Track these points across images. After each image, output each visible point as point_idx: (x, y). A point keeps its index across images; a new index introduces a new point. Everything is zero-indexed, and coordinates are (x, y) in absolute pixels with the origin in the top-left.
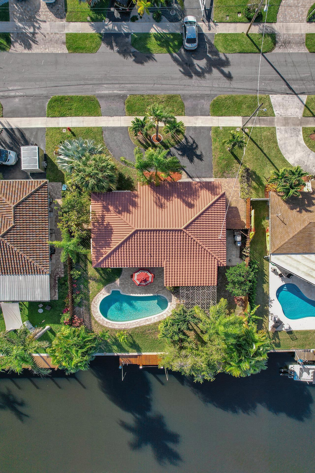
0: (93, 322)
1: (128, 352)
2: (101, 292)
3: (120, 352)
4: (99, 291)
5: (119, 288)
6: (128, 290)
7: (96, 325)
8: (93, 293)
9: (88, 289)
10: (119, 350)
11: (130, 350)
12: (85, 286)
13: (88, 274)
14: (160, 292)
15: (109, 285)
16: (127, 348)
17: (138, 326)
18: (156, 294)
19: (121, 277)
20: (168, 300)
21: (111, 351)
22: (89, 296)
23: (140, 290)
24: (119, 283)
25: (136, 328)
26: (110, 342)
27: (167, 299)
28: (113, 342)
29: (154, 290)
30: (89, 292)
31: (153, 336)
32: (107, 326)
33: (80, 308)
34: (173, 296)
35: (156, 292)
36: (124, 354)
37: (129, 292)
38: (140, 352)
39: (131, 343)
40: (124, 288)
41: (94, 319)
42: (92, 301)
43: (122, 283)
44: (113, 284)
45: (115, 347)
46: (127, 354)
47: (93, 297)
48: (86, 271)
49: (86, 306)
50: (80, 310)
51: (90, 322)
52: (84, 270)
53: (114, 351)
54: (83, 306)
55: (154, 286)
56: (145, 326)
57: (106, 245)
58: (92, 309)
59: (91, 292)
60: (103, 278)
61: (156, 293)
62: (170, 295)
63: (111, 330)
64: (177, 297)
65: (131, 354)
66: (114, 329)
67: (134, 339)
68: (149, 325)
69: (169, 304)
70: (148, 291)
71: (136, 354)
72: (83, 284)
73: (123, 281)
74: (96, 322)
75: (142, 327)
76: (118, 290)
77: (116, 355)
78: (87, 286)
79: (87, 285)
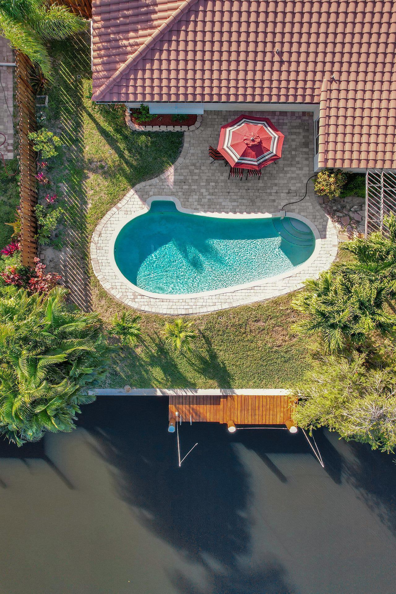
0: (94, 293)
1: (193, 386)
2: (119, 205)
3: (171, 387)
4: (114, 200)
5: (173, 194)
6: (199, 201)
7: (103, 302)
8: (95, 207)
9: (81, 195)
10: (167, 380)
11: (200, 380)
12: (72, 187)
13: (81, 151)
14: (292, 207)
15: (143, 184)
16: (190, 374)
17: (226, 306)
18: (280, 215)
19: (180, 160)
20: (316, 233)
21: (145, 383)
22: (83, 217)
23: (235, 201)
24: (172, 179)
25: (220, 314)
26: (143, 355)
27: (313, 227)
28: (152, 357)
29: (274, 201)
30: (86, 203)
31: (267, 338)
32: (135, 306)
33: (57, 252)
34: (330, 220)
35: (280, 207)
36: (181, 392)
37: (202, 205)
38: (229, 387)
39: (202, 359)
40: (187, 194)
41: (97, 284)
42: (93, 231)
43: (182, 178)
44: (155, 181)
45: (157, 373)
46: (190, 393)
47: (98, 219)
48: (76, 141)
49: (74, 246)
50: (58, 257)
51: (86, 295)
52: (71, 139)
53: (154, 383)
54: (65, 244)
55: (275, 189)
56: (247, 308)
57: (138, 23)
58: (94, 253)
59: (90, 206)
60: (127, 162)
61: (282, 209)
62: (322, 217)
63: (148, 318)
64: (342, 224)
65: (201, 392)
66: (157, 315)
67: (215, 347)
68: (259, 306)
69: (318, 242)
70: (259, 204)
71: (217, 392)
72: (69, 181)
73: (185, 172)
74: (103, 294)
75: (237, 311)
76: (171, 199)
77: (159, 393)
78: (80, 187)
79: (80, 185)
